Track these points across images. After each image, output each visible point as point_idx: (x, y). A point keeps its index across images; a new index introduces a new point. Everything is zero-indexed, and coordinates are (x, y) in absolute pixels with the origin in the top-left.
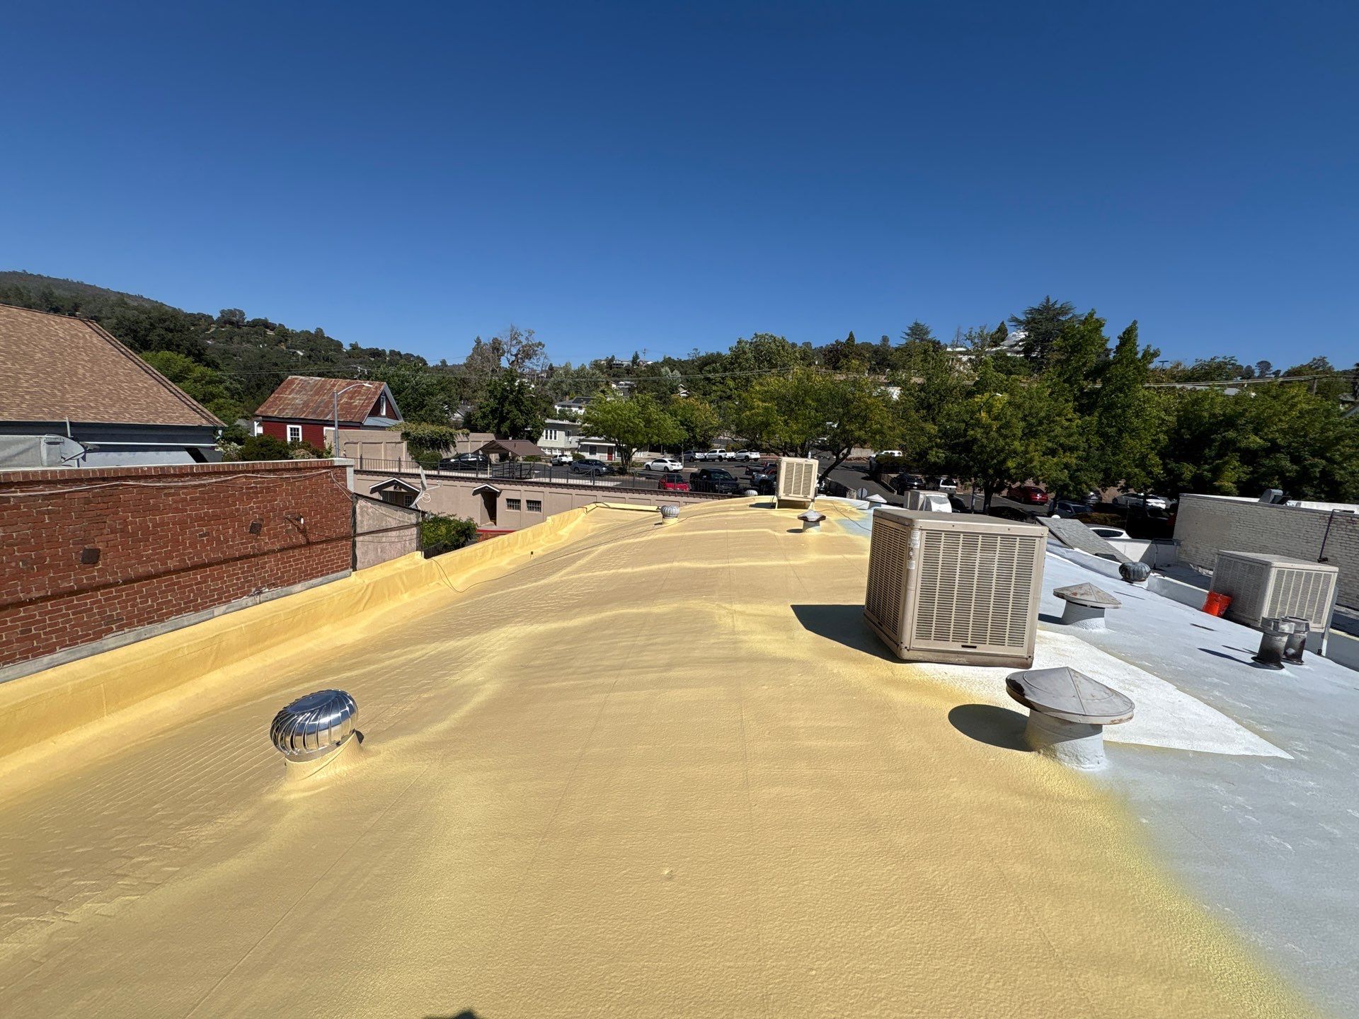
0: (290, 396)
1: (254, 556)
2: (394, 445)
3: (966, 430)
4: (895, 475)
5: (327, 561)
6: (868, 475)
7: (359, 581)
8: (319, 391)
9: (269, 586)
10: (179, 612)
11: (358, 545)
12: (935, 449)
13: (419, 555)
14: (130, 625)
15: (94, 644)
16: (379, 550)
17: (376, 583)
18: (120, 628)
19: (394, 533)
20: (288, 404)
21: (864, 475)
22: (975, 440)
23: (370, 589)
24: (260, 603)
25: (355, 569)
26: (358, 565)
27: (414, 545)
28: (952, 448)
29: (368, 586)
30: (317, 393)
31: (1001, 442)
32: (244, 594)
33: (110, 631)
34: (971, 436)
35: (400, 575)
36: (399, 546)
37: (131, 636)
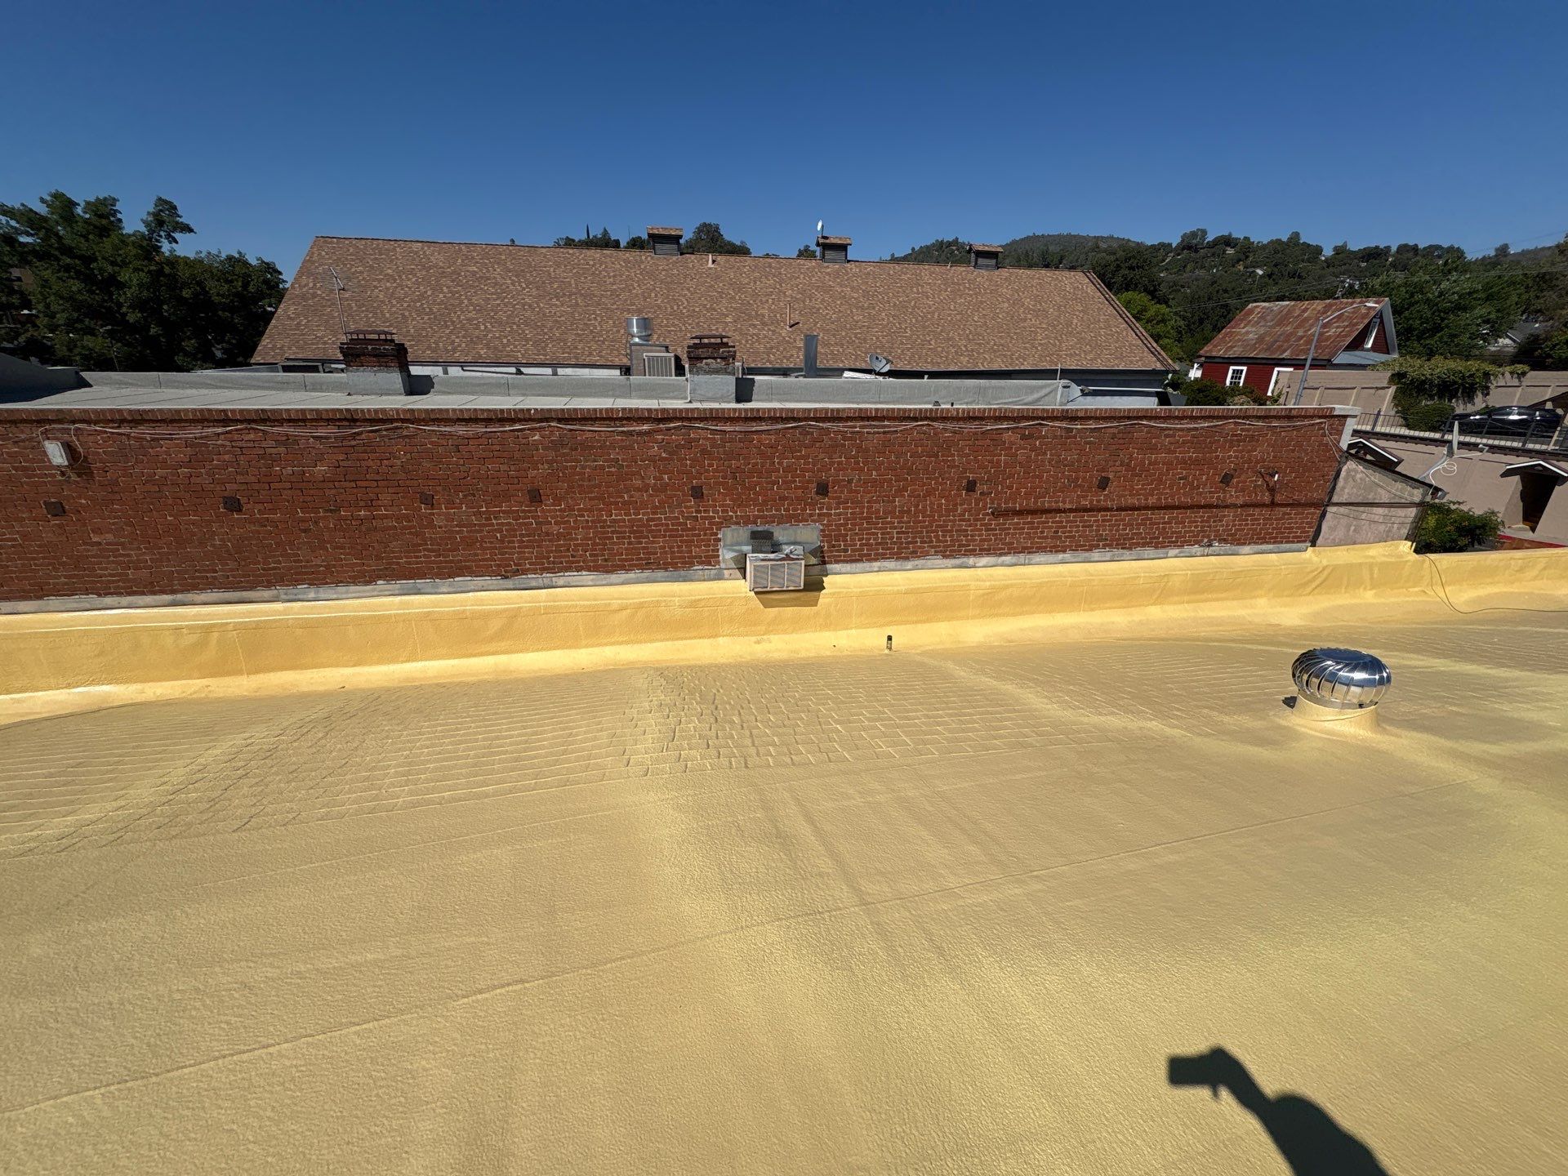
0: (1244, 330)
1: (1217, 507)
2: (1373, 391)
5: (1286, 528)
7: (1315, 559)
8: (1282, 320)
9: (1220, 541)
10: (1144, 545)
11: (1328, 516)
13: (1406, 547)
14: (1110, 546)
15: (1087, 554)
16: (1353, 528)
17: (1335, 568)
18: (1104, 546)
19: (1380, 510)
20: (1239, 340)
23: (1326, 573)
24: (1207, 555)
25: (1313, 544)
26: (1320, 540)
27: (1405, 531)
29: (1324, 569)
30: (1280, 323)
32: (1196, 542)
33: (1097, 547)
35: (1371, 566)
36: (1382, 528)
37: (1108, 555)
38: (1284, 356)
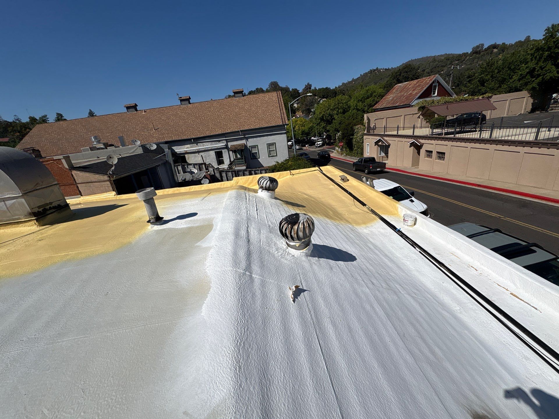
0: (389, 96)
2: (412, 115)
8: (402, 90)
20: (386, 101)
38: (396, 105)
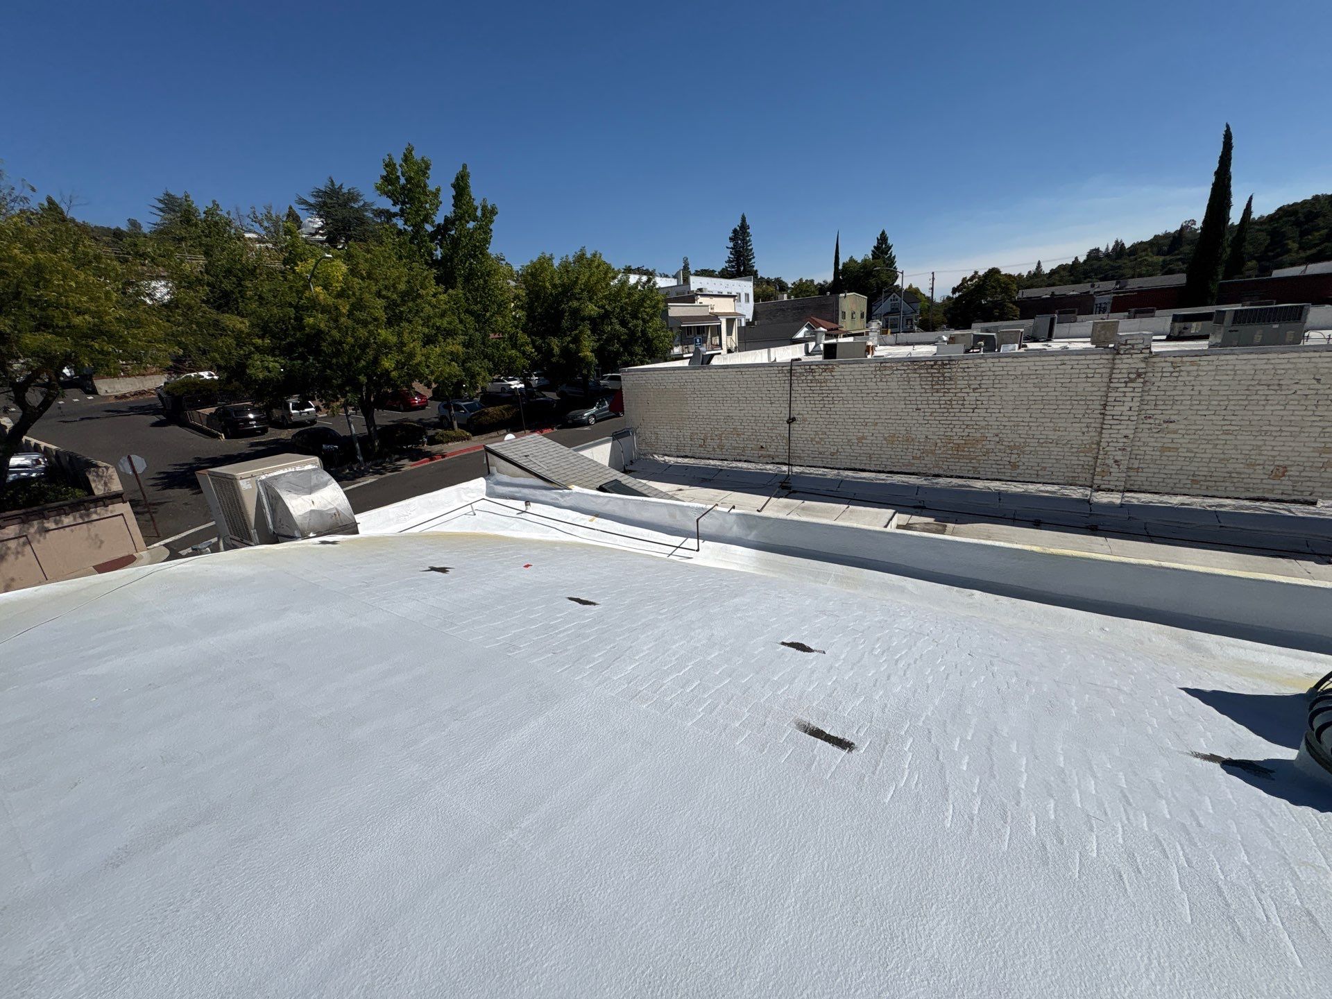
3: (299, 319)
4: (213, 410)
6: (162, 417)
12: (256, 356)
21: (155, 419)
22: (318, 334)
28: (287, 351)
31: (362, 333)
34: (313, 327)
